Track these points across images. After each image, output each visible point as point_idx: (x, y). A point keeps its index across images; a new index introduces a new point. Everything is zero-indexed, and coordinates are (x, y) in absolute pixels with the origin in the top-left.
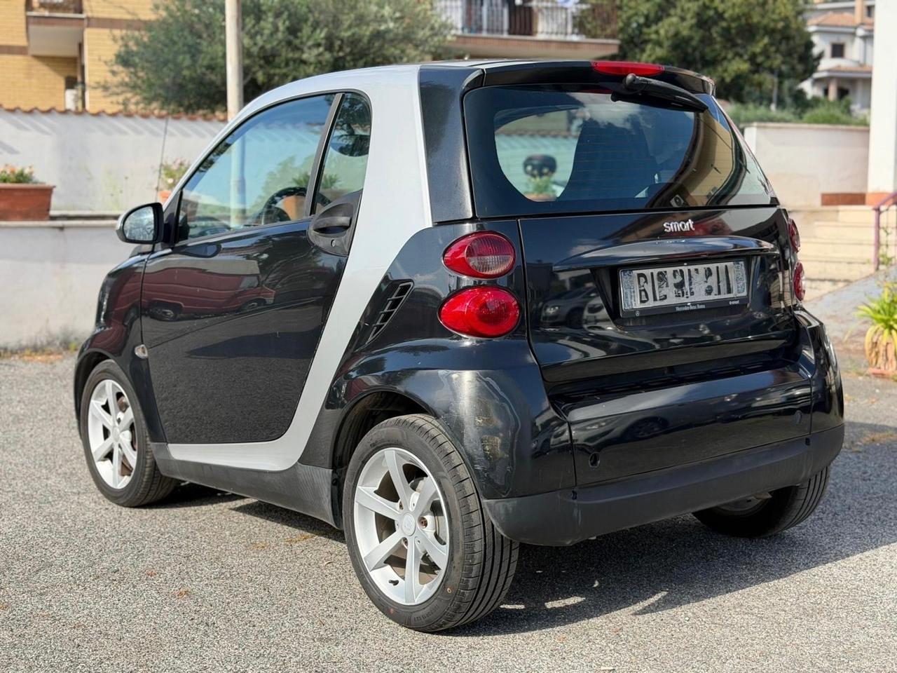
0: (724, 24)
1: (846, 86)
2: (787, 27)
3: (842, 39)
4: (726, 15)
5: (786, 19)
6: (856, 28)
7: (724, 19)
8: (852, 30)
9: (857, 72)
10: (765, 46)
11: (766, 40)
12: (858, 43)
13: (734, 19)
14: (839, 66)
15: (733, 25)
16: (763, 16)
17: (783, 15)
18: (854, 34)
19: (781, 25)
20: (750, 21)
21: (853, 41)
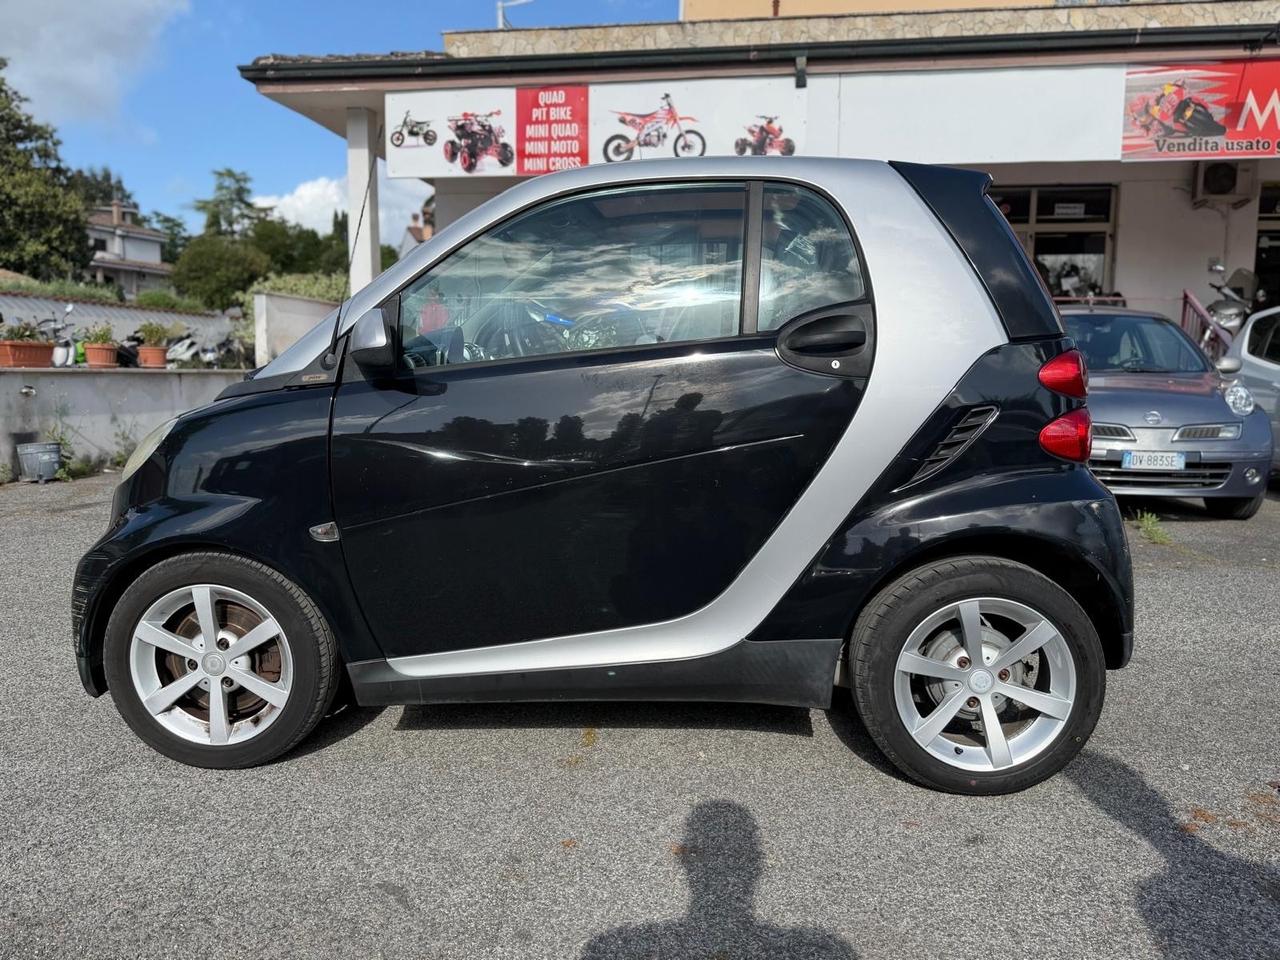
0: (18, 209)
1: (111, 275)
2: (77, 220)
3: (103, 236)
4: (20, 202)
5: (76, 212)
6: (115, 228)
7: (17, 204)
8: (112, 230)
9: (119, 264)
10: (60, 232)
11: (60, 228)
12: (118, 241)
13: (26, 206)
14: (103, 258)
15: (28, 211)
16: (56, 207)
17: (73, 209)
18: (113, 233)
19: (72, 217)
20: (44, 210)
21: (113, 239)
